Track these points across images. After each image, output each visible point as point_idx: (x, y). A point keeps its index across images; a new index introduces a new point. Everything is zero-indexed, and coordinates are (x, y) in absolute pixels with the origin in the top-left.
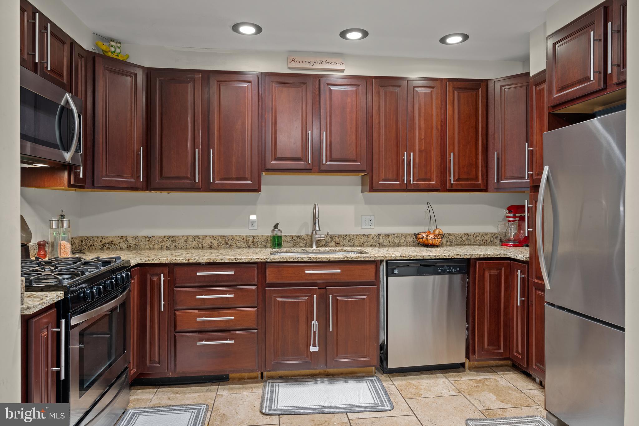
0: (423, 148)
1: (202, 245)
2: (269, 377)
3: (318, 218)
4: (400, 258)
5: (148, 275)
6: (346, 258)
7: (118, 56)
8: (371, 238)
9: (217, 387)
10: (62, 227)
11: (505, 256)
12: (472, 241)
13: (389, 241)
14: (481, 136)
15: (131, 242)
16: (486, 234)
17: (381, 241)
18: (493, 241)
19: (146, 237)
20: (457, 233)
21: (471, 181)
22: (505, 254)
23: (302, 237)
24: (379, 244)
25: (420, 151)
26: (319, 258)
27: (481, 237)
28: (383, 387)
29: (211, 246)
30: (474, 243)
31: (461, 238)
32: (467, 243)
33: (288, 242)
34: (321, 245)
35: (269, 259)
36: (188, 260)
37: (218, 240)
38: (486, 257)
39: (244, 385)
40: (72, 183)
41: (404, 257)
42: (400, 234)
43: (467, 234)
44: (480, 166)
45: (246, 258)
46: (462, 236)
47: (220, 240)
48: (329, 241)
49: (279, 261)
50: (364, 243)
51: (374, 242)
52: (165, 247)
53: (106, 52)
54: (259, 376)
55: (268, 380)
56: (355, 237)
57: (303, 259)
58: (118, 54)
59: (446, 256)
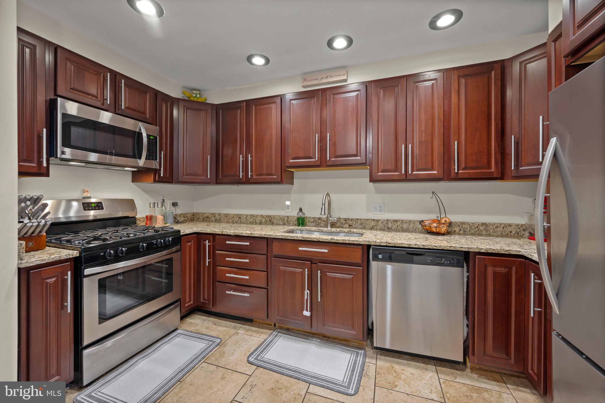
0: (423, 140)
1: (255, 221)
2: (280, 327)
3: (324, 205)
4: (385, 244)
5: (202, 240)
6: (333, 240)
7: (198, 99)
8: (380, 223)
9: (242, 325)
10: (158, 207)
11: (517, 254)
12: (491, 231)
13: (398, 226)
14: (495, 121)
15: (217, 217)
16: (510, 225)
17: (390, 225)
18: (519, 233)
19: (225, 214)
20: (473, 222)
21: (481, 169)
22: (517, 251)
23: (322, 219)
24: (388, 228)
25: (420, 143)
26: (310, 238)
27: (503, 228)
28: (364, 363)
29: (261, 222)
30: (494, 234)
31: (477, 227)
32: (484, 233)
33: (311, 222)
34: (337, 226)
35: (273, 236)
36: (222, 232)
37: (265, 219)
38: (489, 251)
39: (259, 329)
40: (157, 180)
41: (389, 243)
42: (408, 220)
43: (485, 224)
44: (493, 152)
45: (257, 234)
46: (479, 225)
47: (266, 218)
48: (344, 223)
49: (280, 238)
50: (374, 227)
51: (383, 226)
52: (235, 221)
53: (190, 98)
54: (273, 324)
55: (277, 329)
56: (366, 222)
57: (298, 238)
58: (198, 98)
59: (436, 247)
